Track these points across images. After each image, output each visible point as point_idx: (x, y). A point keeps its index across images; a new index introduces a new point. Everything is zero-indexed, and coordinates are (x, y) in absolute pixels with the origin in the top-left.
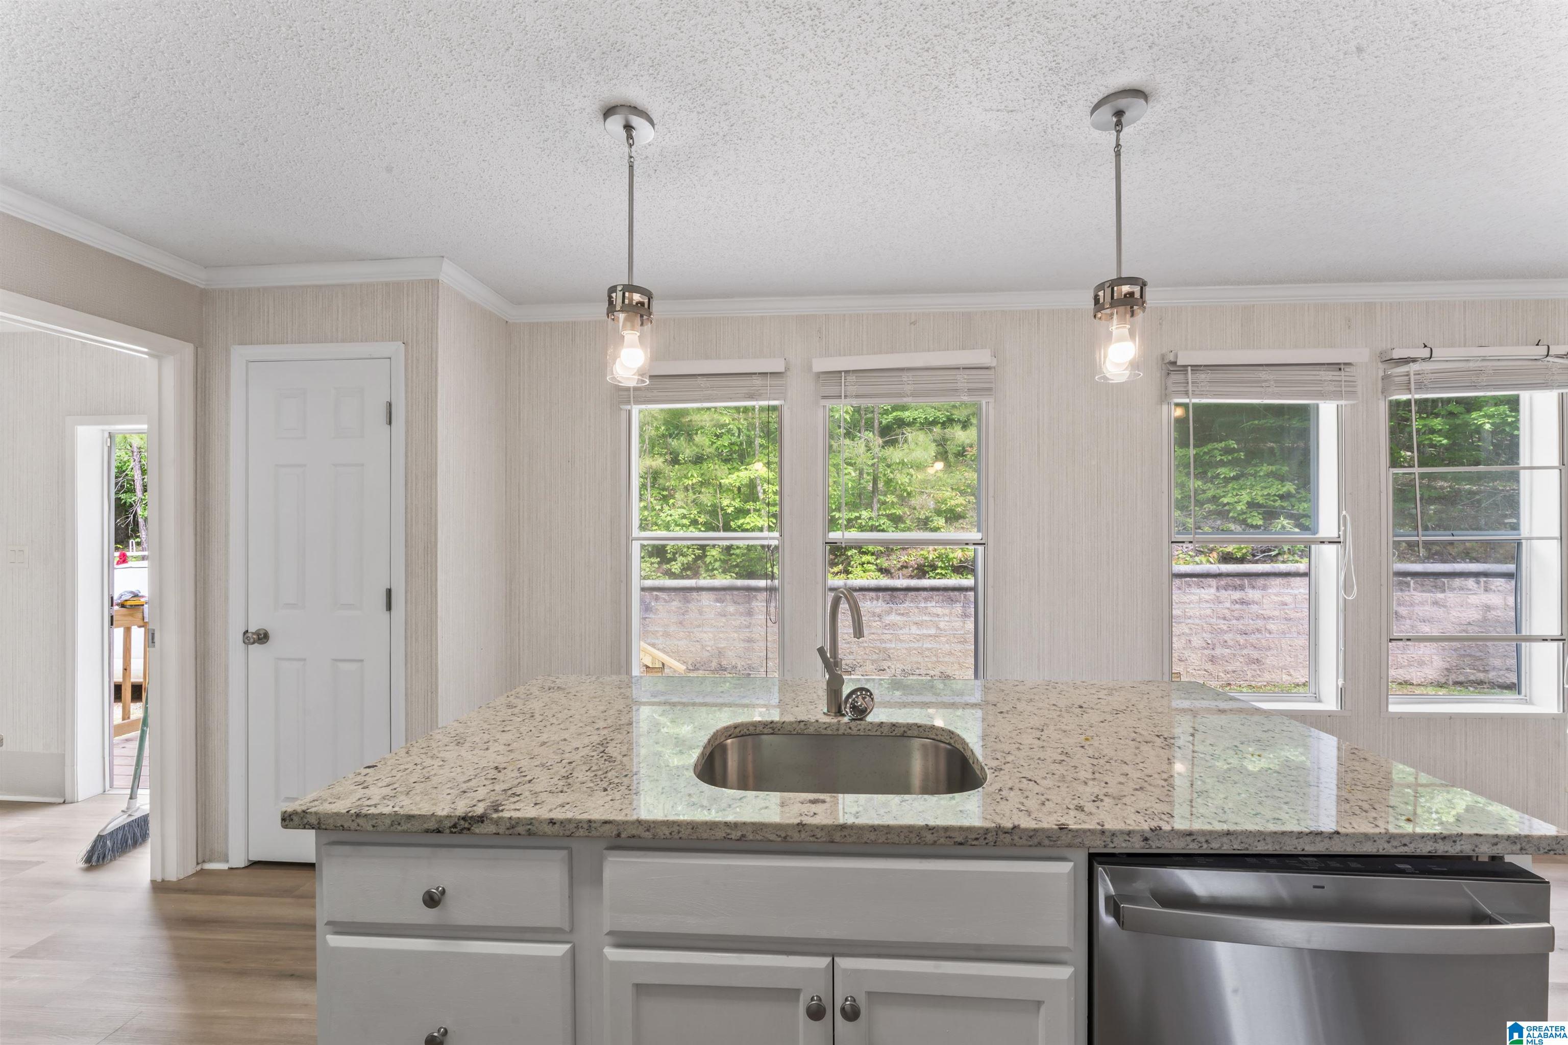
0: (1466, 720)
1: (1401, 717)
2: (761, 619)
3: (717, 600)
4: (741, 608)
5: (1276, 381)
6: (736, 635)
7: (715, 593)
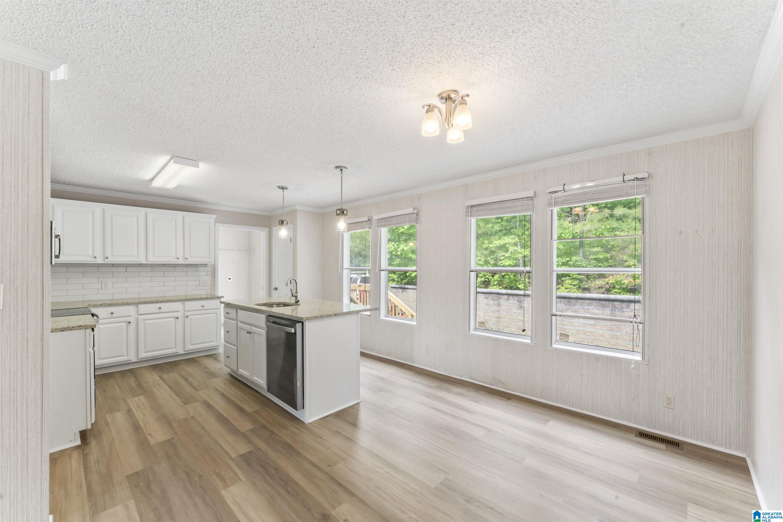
0: (588, 356)
1: (557, 350)
2: (504, 308)
3: (485, 298)
4: (495, 303)
5: (500, 208)
6: (493, 314)
7: (484, 295)
